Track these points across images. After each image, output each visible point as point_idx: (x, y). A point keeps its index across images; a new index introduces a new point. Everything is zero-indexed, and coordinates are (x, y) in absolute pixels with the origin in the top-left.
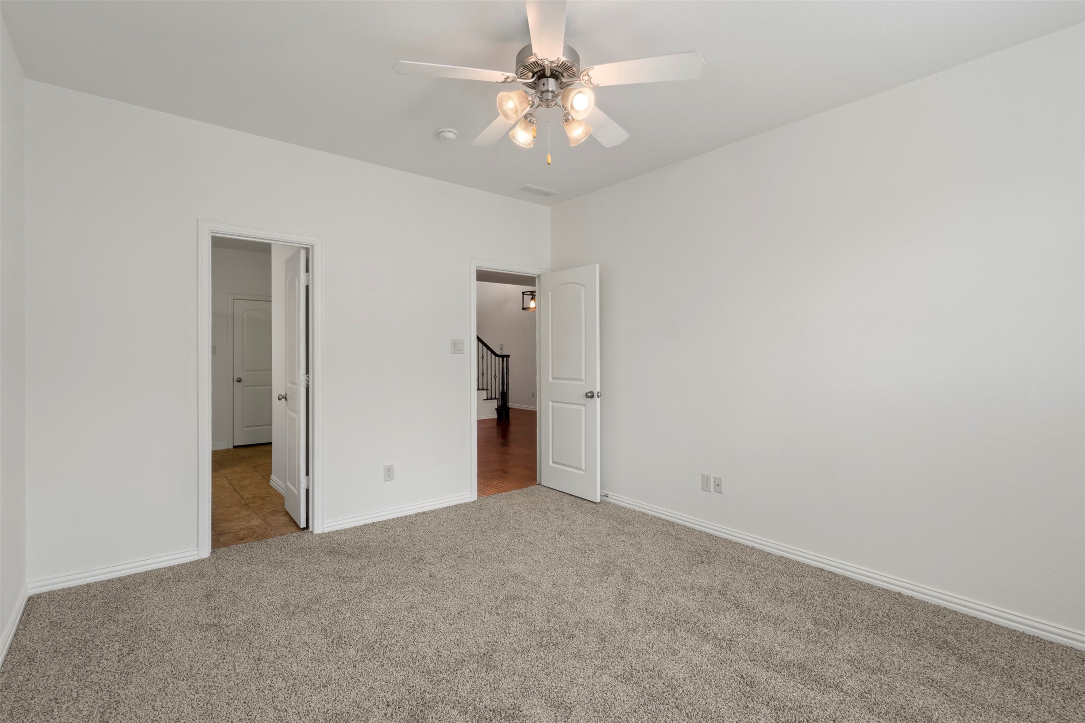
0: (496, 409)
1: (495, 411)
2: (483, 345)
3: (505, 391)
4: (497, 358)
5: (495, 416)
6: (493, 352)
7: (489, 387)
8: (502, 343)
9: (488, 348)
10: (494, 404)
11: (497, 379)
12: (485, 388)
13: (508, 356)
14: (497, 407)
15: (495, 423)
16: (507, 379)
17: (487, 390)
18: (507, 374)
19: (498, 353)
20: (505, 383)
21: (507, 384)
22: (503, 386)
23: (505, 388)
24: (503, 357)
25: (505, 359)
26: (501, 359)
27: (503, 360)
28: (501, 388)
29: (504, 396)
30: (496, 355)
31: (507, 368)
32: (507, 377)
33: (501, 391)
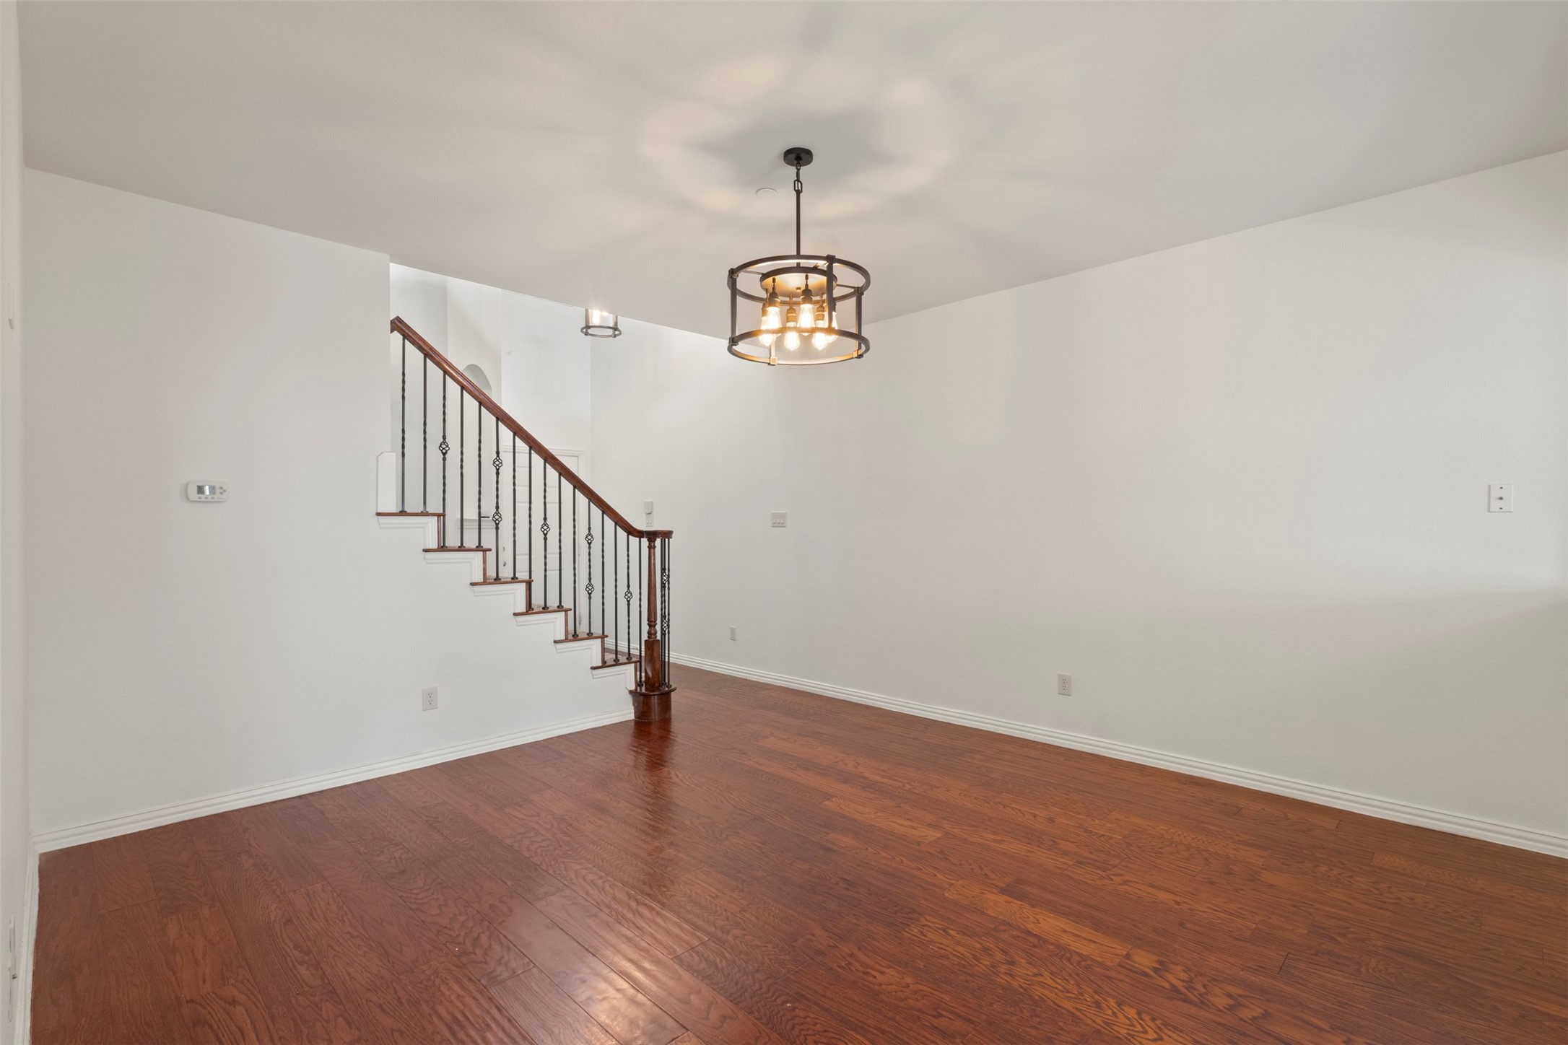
0: (631, 692)
1: (630, 699)
2: (590, 500)
3: (659, 637)
4: (634, 541)
5: (627, 713)
6: (620, 522)
7: (610, 630)
8: (650, 500)
9: (606, 509)
10: (626, 677)
11: (635, 602)
12: (597, 630)
13: (667, 535)
14: (633, 688)
15: (627, 738)
16: (663, 602)
17: (603, 637)
18: (663, 586)
19: (640, 525)
20: (657, 615)
21: (663, 617)
22: (652, 623)
23: (658, 627)
24: (652, 536)
25: (658, 542)
26: (645, 541)
27: (651, 547)
28: (645, 628)
29: (655, 649)
30: (631, 531)
31: (663, 570)
32: (663, 596)
33: (645, 637)
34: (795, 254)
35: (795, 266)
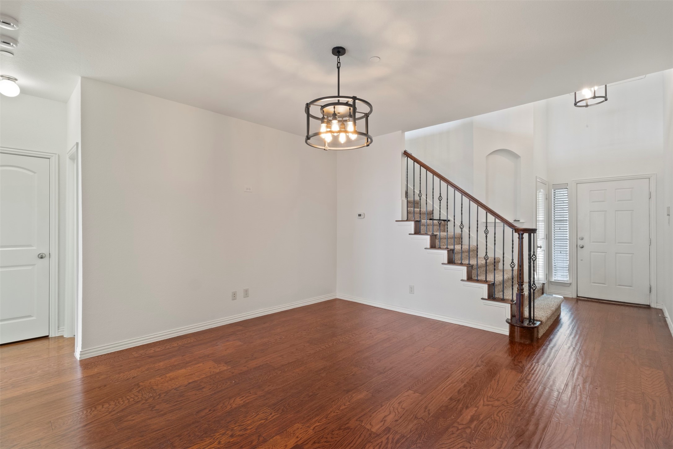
34: (337, 95)
35: (337, 102)
